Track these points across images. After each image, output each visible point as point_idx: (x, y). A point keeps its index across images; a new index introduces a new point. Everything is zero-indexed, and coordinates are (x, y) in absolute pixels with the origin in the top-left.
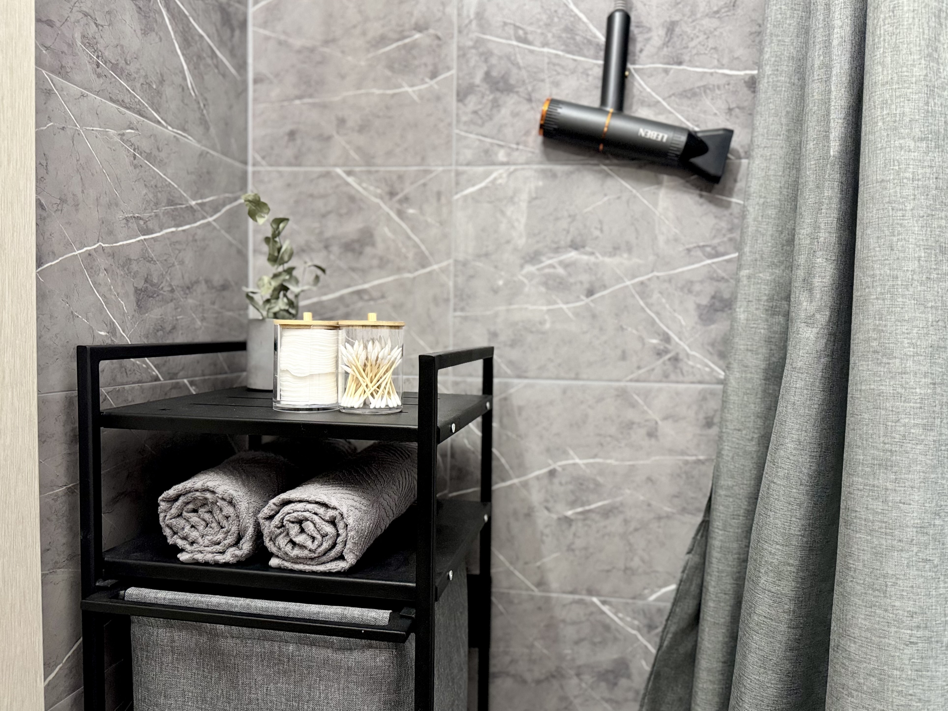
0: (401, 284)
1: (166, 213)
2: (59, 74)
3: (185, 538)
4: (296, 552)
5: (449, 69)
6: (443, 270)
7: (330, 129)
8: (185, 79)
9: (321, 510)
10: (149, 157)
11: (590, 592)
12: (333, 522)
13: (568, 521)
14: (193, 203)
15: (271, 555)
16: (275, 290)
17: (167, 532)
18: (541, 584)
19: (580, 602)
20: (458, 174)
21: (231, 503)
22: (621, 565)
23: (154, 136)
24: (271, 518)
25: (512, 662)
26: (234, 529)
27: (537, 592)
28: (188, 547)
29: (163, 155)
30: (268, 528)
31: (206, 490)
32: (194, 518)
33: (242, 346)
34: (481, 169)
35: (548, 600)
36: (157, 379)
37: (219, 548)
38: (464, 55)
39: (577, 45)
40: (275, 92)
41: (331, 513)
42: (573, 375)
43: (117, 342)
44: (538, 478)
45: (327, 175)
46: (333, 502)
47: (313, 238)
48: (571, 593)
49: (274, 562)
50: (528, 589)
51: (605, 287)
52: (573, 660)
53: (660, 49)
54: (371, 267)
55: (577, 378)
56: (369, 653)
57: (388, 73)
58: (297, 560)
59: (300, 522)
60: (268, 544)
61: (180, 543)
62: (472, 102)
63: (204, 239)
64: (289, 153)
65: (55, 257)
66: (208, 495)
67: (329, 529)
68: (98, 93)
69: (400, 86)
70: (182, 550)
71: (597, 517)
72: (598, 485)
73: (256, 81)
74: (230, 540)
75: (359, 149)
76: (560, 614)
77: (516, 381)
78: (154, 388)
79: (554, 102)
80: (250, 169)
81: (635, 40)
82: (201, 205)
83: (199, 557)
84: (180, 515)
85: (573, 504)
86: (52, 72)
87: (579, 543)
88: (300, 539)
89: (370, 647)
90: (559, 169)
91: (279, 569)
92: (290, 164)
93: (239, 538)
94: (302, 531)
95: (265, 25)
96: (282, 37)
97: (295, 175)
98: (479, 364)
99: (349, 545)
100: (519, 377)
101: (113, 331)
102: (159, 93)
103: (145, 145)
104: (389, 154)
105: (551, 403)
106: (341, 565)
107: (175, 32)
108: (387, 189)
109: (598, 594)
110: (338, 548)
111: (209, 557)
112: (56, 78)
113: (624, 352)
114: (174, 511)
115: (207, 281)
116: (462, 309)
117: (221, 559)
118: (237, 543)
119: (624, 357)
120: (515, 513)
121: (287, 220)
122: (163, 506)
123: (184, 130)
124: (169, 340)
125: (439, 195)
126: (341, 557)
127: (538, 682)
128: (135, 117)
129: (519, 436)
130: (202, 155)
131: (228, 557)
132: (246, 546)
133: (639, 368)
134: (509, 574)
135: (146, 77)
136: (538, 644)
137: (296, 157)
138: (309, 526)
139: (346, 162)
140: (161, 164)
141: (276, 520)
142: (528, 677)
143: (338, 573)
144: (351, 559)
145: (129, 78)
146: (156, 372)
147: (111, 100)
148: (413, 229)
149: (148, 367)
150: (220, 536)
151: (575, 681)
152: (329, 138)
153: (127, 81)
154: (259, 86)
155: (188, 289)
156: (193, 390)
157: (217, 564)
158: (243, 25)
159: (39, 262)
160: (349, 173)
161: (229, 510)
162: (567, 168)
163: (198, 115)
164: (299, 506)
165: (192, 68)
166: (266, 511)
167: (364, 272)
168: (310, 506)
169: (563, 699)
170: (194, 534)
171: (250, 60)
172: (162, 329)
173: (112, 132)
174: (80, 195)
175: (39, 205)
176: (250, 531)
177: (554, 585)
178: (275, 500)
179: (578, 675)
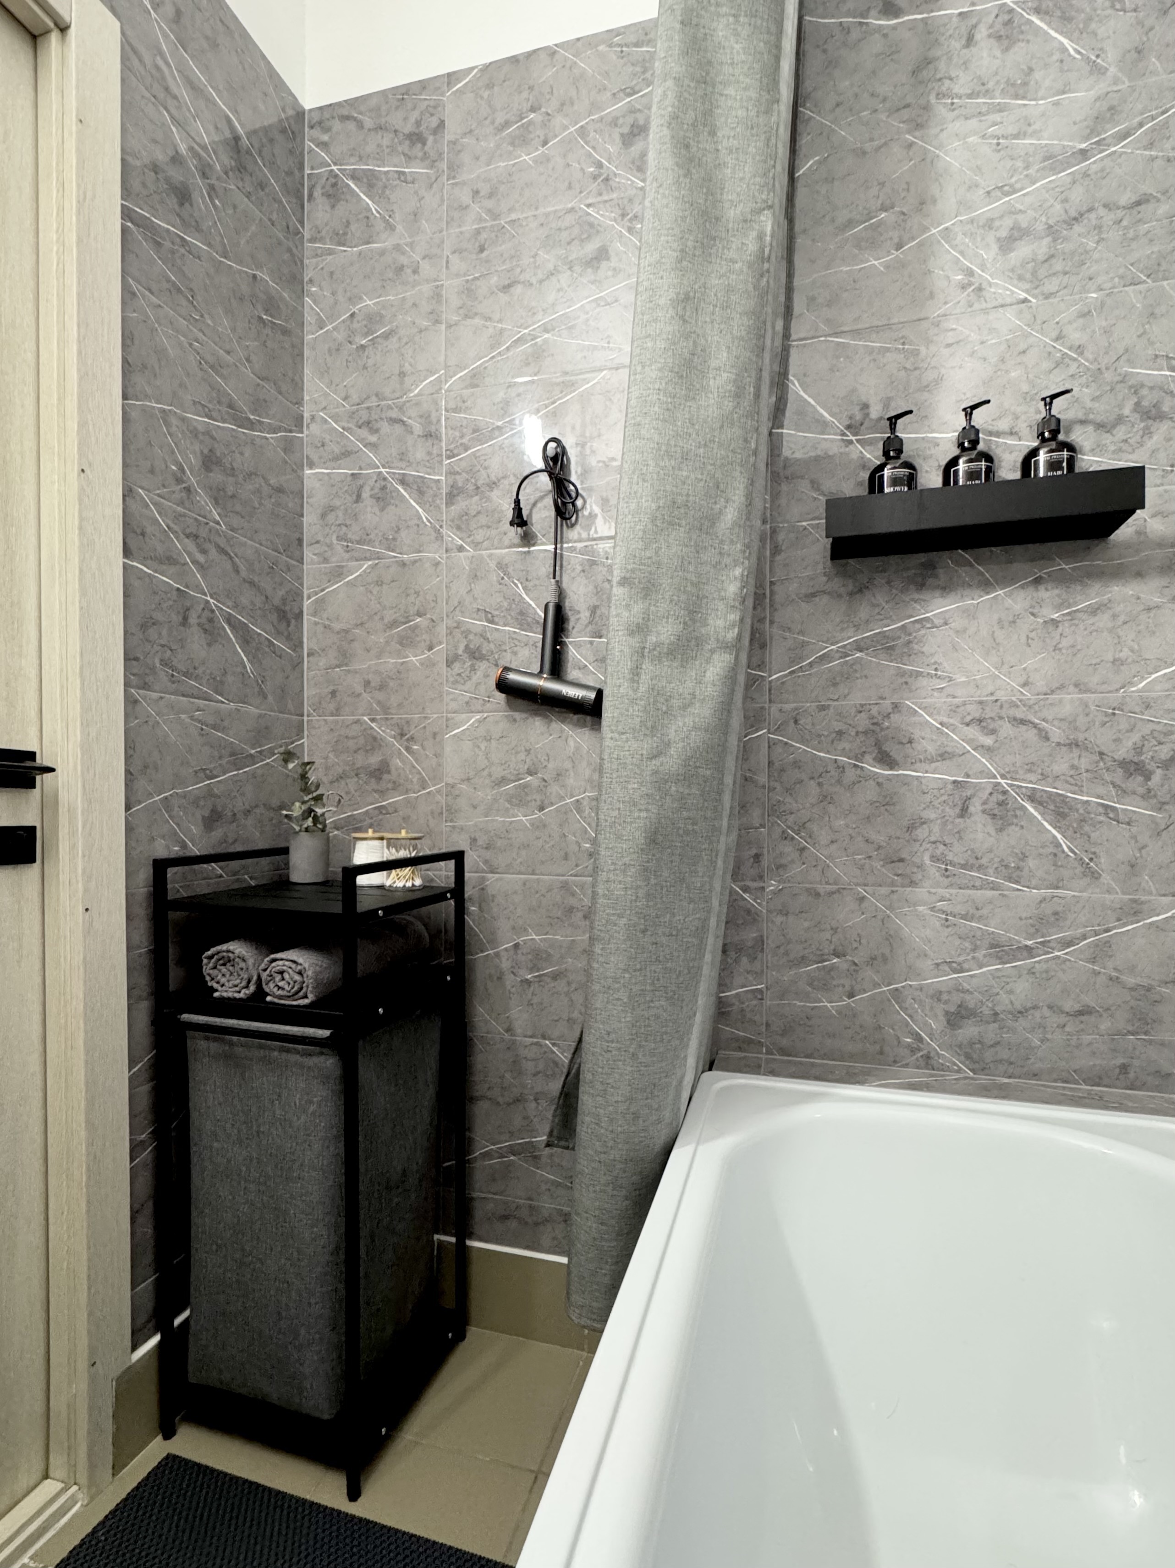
0: (407, 801)
1: (228, 762)
2: (143, 688)
3: (218, 982)
4: (280, 992)
5: (441, 643)
6: (439, 791)
7: (359, 689)
8: (245, 667)
9: (293, 966)
10: (214, 727)
11: (544, 1037)
12: (300, 973)
13: (528, 982)
14: (253, 752)
15: (268, 994)
16: (304, 812)
17: (208, 978)
18: (508, 1030)
19: (536, 1044)
20: (448, 719)
21: (244, 960)
22: (565, 1016)
23: (218, 712)
24: (265, 970)
25: (489, 1089)
26: (246, 976)
27: (507, 1036)
28: (220, 988)
29: (226, 723)
30: (264, 976)
31: (228, 951)
32: (223, 969)
33: (285, 851)
34: (464, 716)
35: (514, 1042)
36: (221, 876)
37: (237, 989)
38: (451, 633)
39: (528, 624)
40: (323, 662)
41: (299, 967)
42: (530, 870)
43: (188, 854)
44: (506, 949)
45: (357, 722)
46: (300, 961)
47: (347, 768)
48: (531, 1037)
49: (269, 999)
50: (500, 1033)
51: (552, 804)
52: (532, 1088)
53: (587, 626)
54: (388, 789)
55: (533, 874)
56: (322, 1058)
57: (398, 647)
58: (281, 997)
59: (281, 973)
60: (264, 986)
61: (215, 986)
62: (457, 666)
63: (263, 775)
64: (332, 707)
65: (140, 803)
66: (231, 955)
67: (297, 977)
68: (172, 694)
69: (408, 657)
70: (217, 991)
71: (548, 980)
72: (549, 955)
73: (308, 655)
74: (244, 983)
75: (379, 703)
76: (524, 1052)
77: (491, 875)
78: (218, 883)
79: (507, 669)
80: (305, 718)
81: (568, 620)
82: (260, 752)
83: (225, 995)
84: (215, 968)
85: (531, 970)
86: (139, 688)
87: (535, 1000)
88: (281, 984)
89: (322, 1053)
90: (517, 715)
91: (271, 1003)
92: (332, 715)
93: (249, 981)
94: (283, 979)
95: (315, 614)
96: (327, 623)
97: (337, 722)
98: (451, 864)
99: (310, 989)
100: (492, 872)
101: (184, 846)
102: (222, 682)
103: (211, 720)
104: (400, 705)
105: (515, 892)
106: (306, 1002)
107: (236, 637)
108: (399, 731)
109: (550, 1039)
110: (304, 990)
111: (230, 995)
112: (141, 692)
113: (566, 854)
114: (211, 965)
115: (264, 805)
116: (451, 821)
117: (237, 995)
118: (247, 987)
119: (566, 857)
120: (490, 976)
121: (313, 763)
122: (205, 961)
123: (244, 703)
124: (231, 850)
125: (435, 735)
126: (306, 997)
127: (509, 1104)
128: (201, 703)
129: (493, 917)
130: (260, 716)
131: (242, 995)
132: (252, 988)
133: (577, 866)
134: (486, 1022)
135: (211, 674)
136: (508, 1075)
137: (337, 710)
138: (286, 976)
139: (370, 712)
140: (223, 730)
141: (268, 972)
142: (500, 1100)
143: (304, 1006)
144: (311, 997)
145: (197, 678)
146: (220, 872)
147: (183, 695)
148: (416, 760)
149: (213, 868)
150: (238, 981)
151: (533, 1105)
152: (359, 695)
153: (195, 680)
154: (311, 658)
155: (247, 812)
156: (253, 883)
157: (235, 999)
158: (299, 615)
159: (128, 808)
160: (373, 720)
161: (242, 965)
162: (524, 715)
163: (257, 689)
164: (281, 963)
165: (251, 657)
166: (263, 966)
167: (382, 793)
168: (287, 963)
169: (526, 1118)
170: (223, 980)
171: (305, 640)
172: (225, 841)
173: (183, 716)
174: (159, 762)
175: (128, 772)
176: (255, 978)
177: (519, 1031)
178: (268, 959)
179: (536, 1100)
